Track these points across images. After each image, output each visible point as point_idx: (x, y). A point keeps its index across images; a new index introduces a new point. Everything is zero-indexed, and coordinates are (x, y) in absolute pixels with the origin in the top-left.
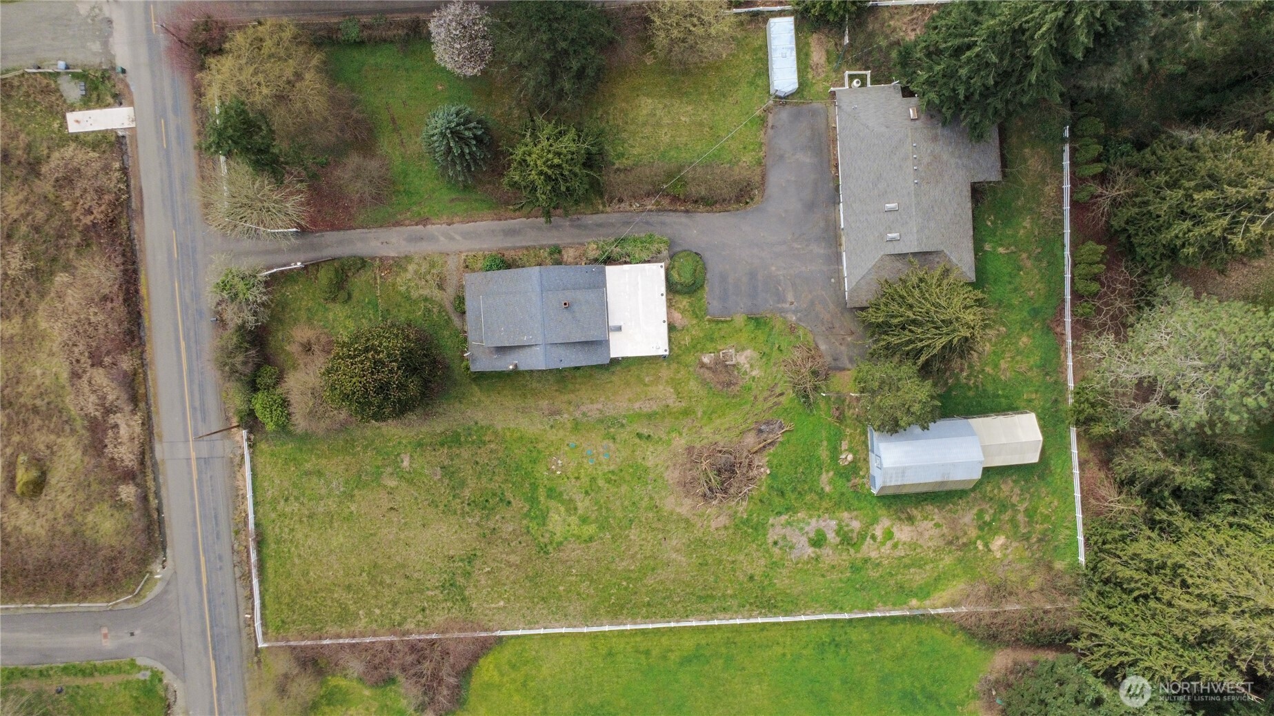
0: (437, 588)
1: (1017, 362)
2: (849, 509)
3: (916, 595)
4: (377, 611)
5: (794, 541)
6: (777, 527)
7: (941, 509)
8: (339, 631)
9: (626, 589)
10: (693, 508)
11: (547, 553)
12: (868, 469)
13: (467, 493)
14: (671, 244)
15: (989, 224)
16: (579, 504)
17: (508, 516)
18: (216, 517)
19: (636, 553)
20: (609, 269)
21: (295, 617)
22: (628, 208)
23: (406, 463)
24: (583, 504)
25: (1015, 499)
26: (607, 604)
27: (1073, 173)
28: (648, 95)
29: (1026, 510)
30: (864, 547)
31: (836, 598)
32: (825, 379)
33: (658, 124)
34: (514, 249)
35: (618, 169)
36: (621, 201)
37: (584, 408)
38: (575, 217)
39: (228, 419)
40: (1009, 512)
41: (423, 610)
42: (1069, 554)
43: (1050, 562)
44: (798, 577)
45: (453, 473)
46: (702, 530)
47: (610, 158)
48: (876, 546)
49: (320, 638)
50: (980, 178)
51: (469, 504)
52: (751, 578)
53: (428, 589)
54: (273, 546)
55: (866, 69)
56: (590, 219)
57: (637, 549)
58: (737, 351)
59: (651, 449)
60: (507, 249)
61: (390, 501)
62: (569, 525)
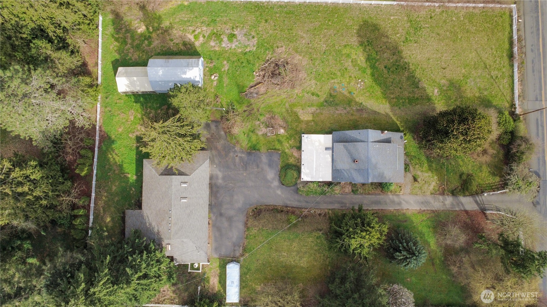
0: (424, 28)
1: (125, 118)
2: (215, 51)
3: (185, 6)
4: (454, 19)
5: (244, 38)
6: (252, 45)
7: (170, 48)
8: (474, 11)
9: (329, 20)
10: (293, 58)
11: (368, 41)
12: (204, 70)
13: (406, 74)
14: (297, 191)
15: (133, 189)
16: (350, 64)
17: (386, 61)
18: (533, 71)
19: (323, 38)
20: (329, 179)
21: (496, 19)
22: (316, 210)
23: (436, 91)
24: (348, 64)
25: (131, 50)
26: (339, 13)
27: (89, 211)
28: (302, 268)
29: (126, 45)
30: (209, 32)
31: (225, 8)
32: (223, 116)
33: (298, 252)
34: (376, 194)
35: (321, 230)
36: (320, 215)
37: (345, 111)
38: (344, 208)
39: (525, 119)
40: (135, 44)
41: (431, 18)
42: (107, 21)
43: (116, 18)
44: (243, 20)
45: (413, 84)
46: (290, 46)
47: (324, 237)
48: (203, 32)
49: (484, 8)
50: (137, 211)
51: (406, 68)
52: (266, 21)
53: (428, 27)
54: (505, 55)
55: (190, 273)
56: (336, 206)
57: (323, 40)
58: (266, 134)
59: (312, 89)
60: (379, 194)
61: (445, 73)
62: (356, 54)
